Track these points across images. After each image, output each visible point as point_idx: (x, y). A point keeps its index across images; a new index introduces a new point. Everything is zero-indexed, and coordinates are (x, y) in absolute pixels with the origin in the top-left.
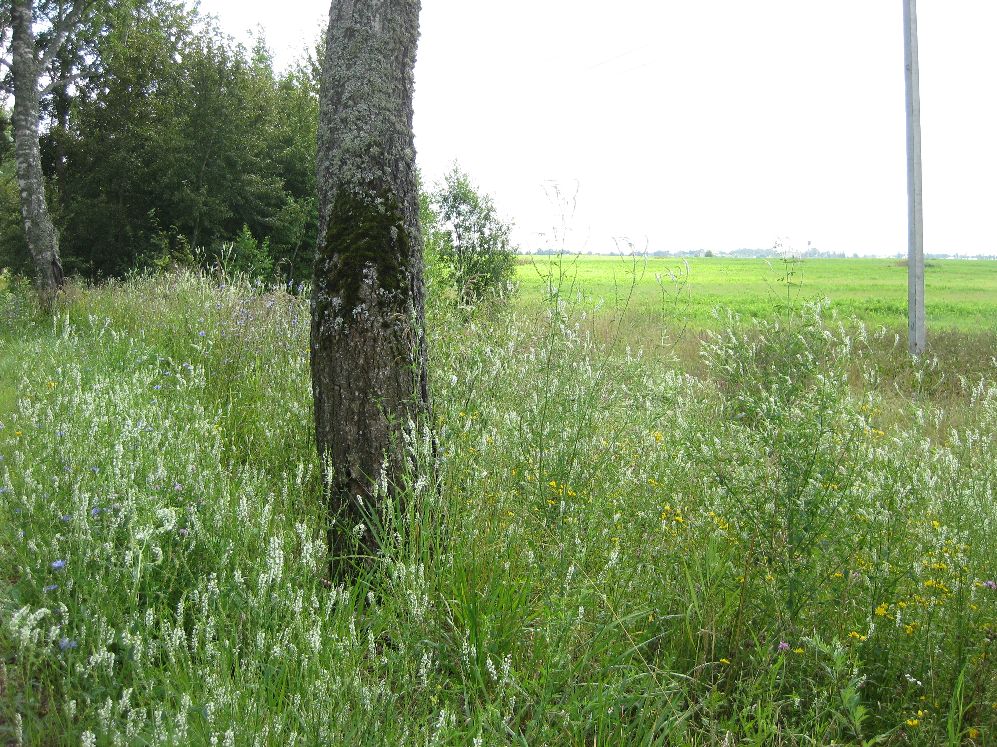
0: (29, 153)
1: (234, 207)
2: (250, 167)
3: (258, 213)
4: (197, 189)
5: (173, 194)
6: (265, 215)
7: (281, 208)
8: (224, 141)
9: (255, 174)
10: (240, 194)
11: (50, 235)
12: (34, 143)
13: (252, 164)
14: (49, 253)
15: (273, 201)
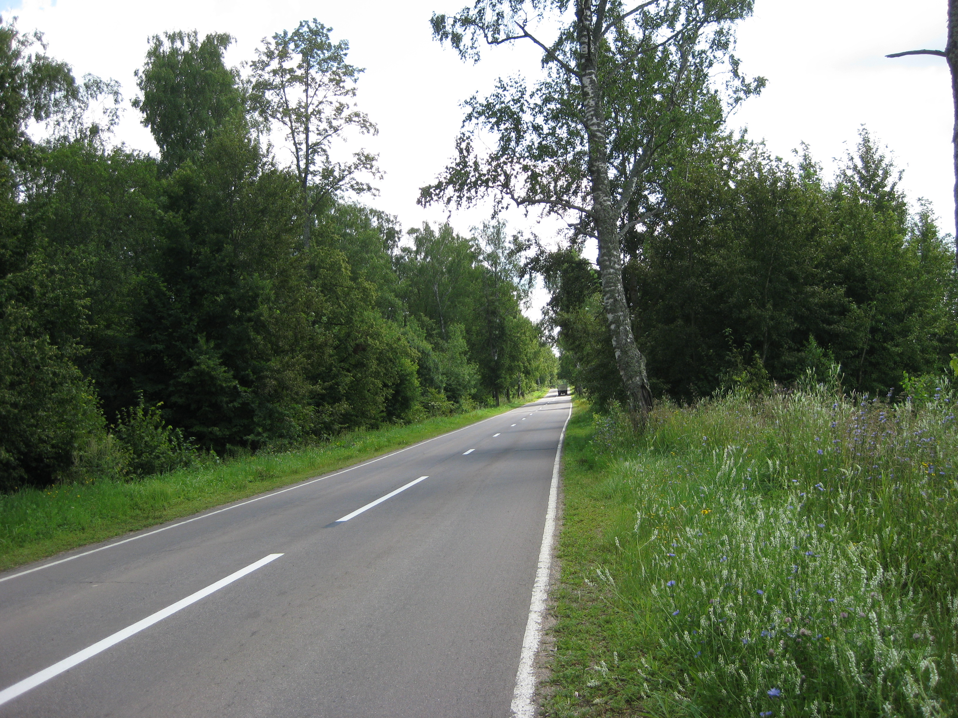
0: (614, 290)
1: (799, 318)
2: (811, 279)
3: (823, 322)
4: (763, 306)
5: (741, 312)
6: (830, 323)
7: (845, 315)
8: (784, 257)
9: (817, 285)
10: (804, 306)
11: (638, 362)
12: (618, 280)
13: (813, 276)
14: (638, 378)
15: (837, 309)
